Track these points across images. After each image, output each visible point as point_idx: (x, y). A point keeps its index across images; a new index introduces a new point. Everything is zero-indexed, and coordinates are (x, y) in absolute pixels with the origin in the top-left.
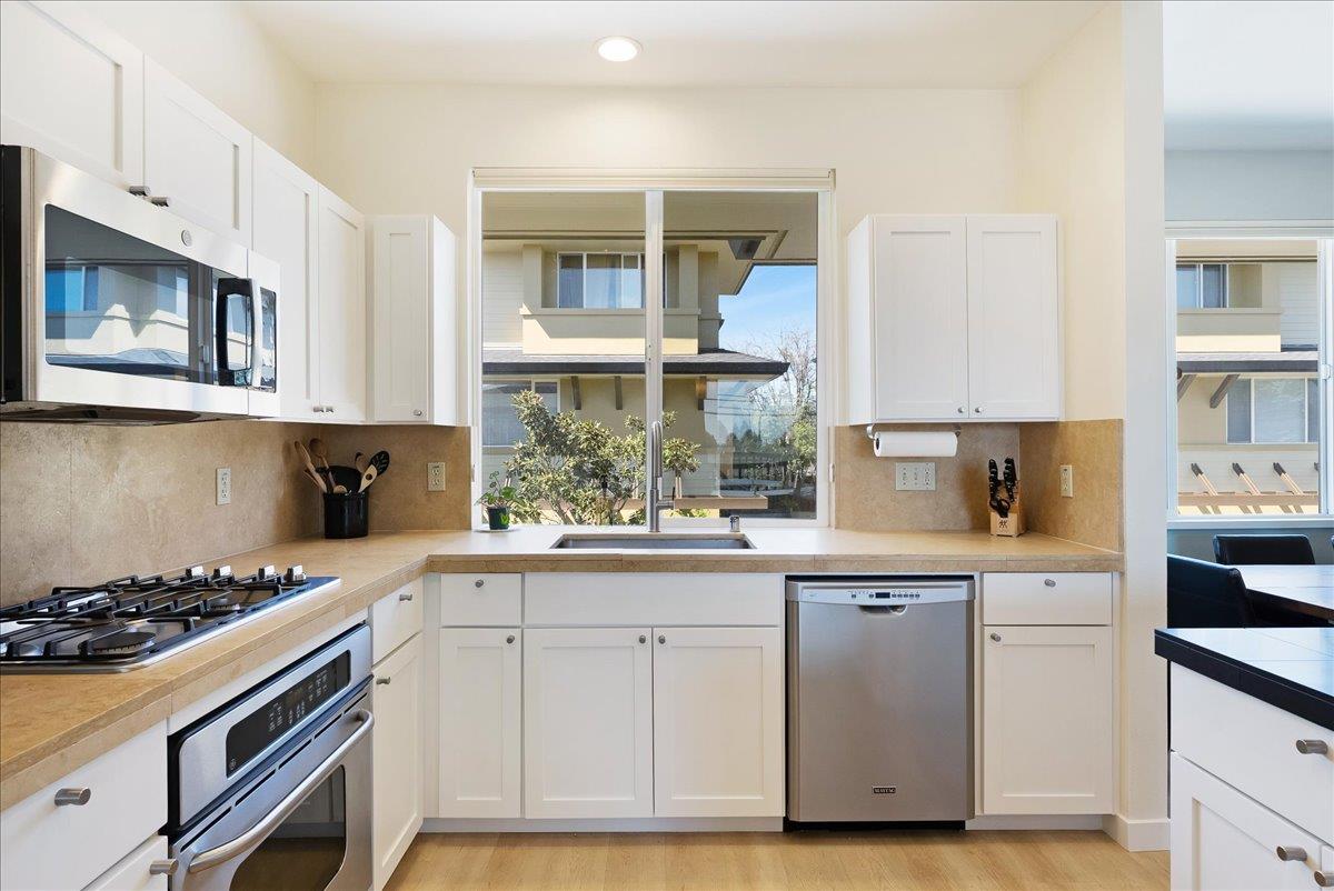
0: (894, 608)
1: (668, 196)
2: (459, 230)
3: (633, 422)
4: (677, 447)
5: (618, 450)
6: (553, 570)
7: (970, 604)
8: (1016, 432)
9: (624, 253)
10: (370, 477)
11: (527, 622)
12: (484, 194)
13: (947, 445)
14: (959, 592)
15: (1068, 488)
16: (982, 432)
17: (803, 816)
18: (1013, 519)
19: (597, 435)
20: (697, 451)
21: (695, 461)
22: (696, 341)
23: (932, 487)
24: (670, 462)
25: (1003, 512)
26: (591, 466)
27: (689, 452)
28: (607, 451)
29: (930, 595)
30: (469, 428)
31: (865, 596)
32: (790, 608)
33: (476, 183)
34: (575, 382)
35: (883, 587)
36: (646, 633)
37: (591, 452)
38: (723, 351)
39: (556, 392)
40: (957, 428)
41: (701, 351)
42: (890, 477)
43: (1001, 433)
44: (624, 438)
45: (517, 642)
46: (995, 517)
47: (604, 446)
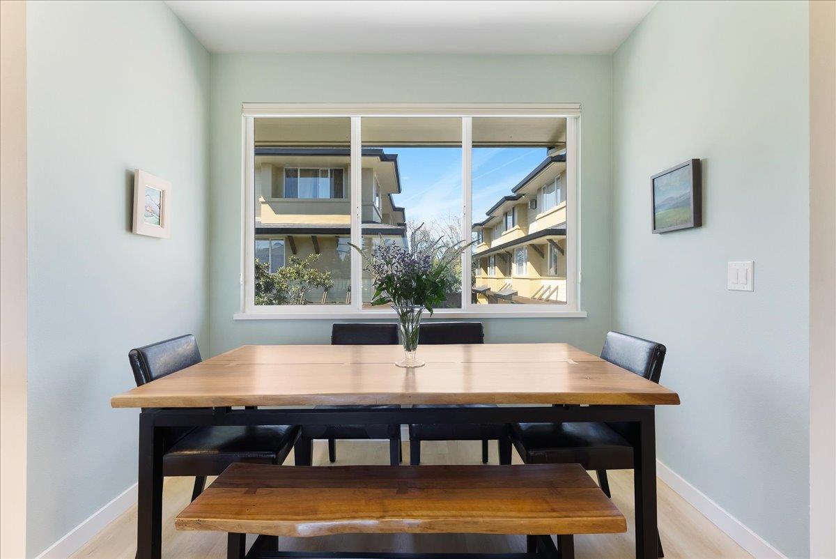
9: (321, 169)
34: (291, 239)
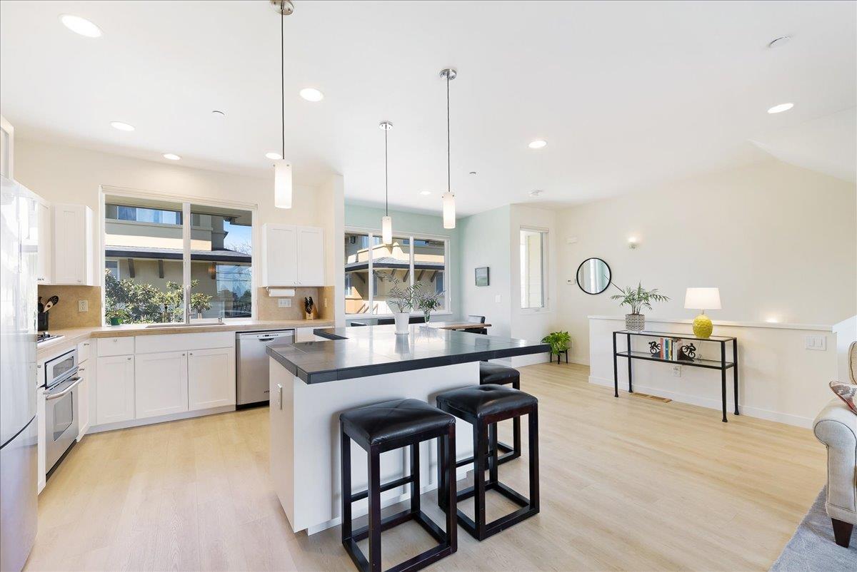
0: (270, 339)
1: (192, 206)
2: (95, 209)
3: (171, 285)
4: (199, 298)
5: (162, 299)
6: (147, 334)
7: (294, 336)
8: (316, 289)
10: (49, 306)
11: (136, 352)
12: (106, 195)
13: (292, 293)
14: (290, 333)
15: (326, 305)
16: (306, 289)
17: (242, 402)
18: (312, 314)
19: (149, 292)
20: (211, 300)
21: (209, 304)
22: (210, 243)
23: (290, 306)
25: (310, 313)
26: (144, 308)
27: (206, 300)
28: (154, 300)
29: (281, 335)
30: (100, 287)
31: (262, 336)
32: (237, 342)
33: (103, 191)
34: (131, 262)
35: (267, 333)
36: (186, 353)
37: (145, 301)
38: (226, 250)
39: (116, 267)
40: (295, 288)
41: (213, 249)
42: (277, 303)
43: (312, 290)
44: (166, 293)
45: (132, 359)
46: (307, 313)
47: (154, 297)
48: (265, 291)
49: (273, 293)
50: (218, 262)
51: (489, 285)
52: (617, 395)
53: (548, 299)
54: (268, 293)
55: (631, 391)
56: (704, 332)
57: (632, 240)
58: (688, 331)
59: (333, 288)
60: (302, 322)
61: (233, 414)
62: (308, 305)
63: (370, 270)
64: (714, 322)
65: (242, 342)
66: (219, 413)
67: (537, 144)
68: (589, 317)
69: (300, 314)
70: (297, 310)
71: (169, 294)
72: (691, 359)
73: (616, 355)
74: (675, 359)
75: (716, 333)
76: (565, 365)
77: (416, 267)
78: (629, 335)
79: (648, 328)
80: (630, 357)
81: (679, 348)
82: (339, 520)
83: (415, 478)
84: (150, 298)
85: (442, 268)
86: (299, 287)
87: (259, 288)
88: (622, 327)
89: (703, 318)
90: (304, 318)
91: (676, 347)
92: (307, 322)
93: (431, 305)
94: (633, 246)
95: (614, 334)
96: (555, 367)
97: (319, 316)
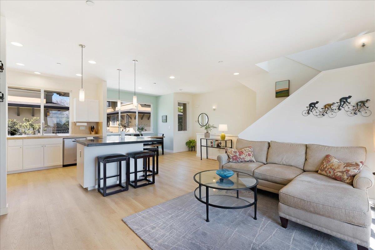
1: (45, 90)
3: (26, 120)
8: (96, 123)
13: (86, 124)
14: (85, 139)
15: (99, 129)
16: (92, 123)
17: (65, 164)
18: (94, 132)
19: (15, 123)
22: (45, 100)
23: (85, 129)
24: (38, 129)
29: (81, 139)
31: (73, 140)
35: (75, 139)
36: (43, 146)
38: (54, 103)
40: (87, 122)
41: (47, 103)
42: (79, 128)
43: (94, 123)
44: (23, 123)
45: (22, 148)
46: (92, 132)
48: (75, 123)
49: (78, 124)
50: (49, 109)
51: (166, 122)
52: (201, 159)
53: (189, 128)
54: (76, 124)
55: (207, 158)
56: (223, 138)
57: (214, 107)
58: (219, 138)
59: (102, 122)
60: (90, 135)
61: (62, 168)
62: (92, 129)
63: (120, 114)
64: (226, 135)
65: (65, 142)
66: (56, 168)
67: (172, 77)
68: (197, 134)
69: (89, 132)
70: (88, 131)
71: (25, 124)
72: (220, 147)
73: (201, 146)
74: (216, 147)
75: (226, 138)
76: (194, 152)
77: (139, 113)
78: (207, 140)
79: (211, 137)
80: (207, 147)
81: (217, 143)
82: (97, 187)
83: (120, 175)
84: (15, 126)
85: (150, 113)
86: (88, 122)
87: (72, 122)
88: (203, 137)
89: (223, 134)
90: (91, 134)
91: (216, 143)
92: (92, 135)
93: (142, 129)
94: (214, 110)
95: (201, 139)
96: (190, 153)
97: (97, 133)
